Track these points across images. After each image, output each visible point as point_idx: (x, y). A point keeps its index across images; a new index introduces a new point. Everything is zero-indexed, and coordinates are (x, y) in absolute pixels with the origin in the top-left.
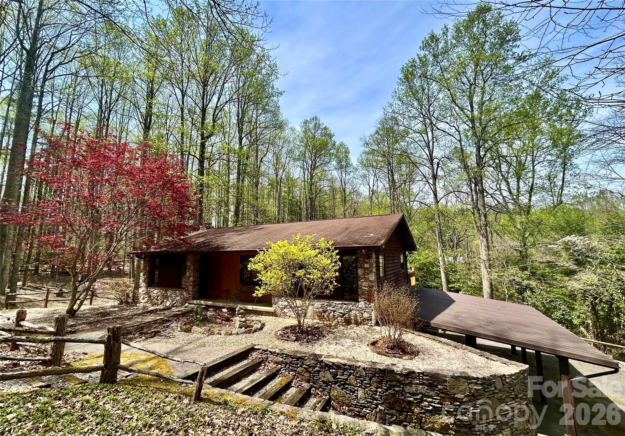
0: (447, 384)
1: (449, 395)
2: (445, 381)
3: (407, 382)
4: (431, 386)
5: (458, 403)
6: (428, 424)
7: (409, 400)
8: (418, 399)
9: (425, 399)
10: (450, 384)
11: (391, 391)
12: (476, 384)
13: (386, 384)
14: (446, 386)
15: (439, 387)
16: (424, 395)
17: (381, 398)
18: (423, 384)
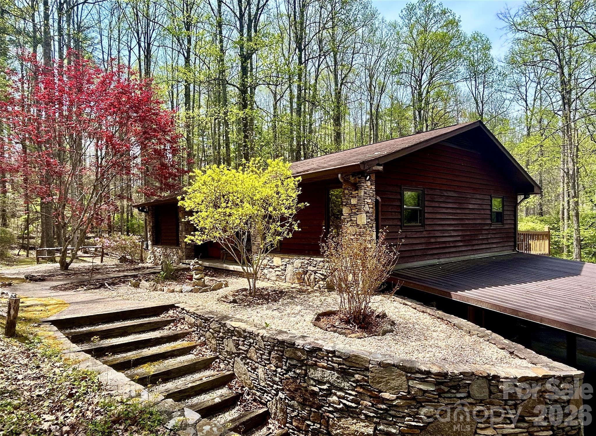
0: (369, 374)
1: (371, 391)
2: (367, 369)
3: (310, 362)
4: (345, 374)
5: (384, 407)
6: (337, 429)
7: (313, 390)
8: (324, 390)
9: (333, 391)
10: (373, 374)
11: (291, 374)
12: (423, 381)
13: (286, 362)
14: (368, 377)
15: (357, 376)
16: (332, 386)
17: (281, 382)
18: (333, 369)
